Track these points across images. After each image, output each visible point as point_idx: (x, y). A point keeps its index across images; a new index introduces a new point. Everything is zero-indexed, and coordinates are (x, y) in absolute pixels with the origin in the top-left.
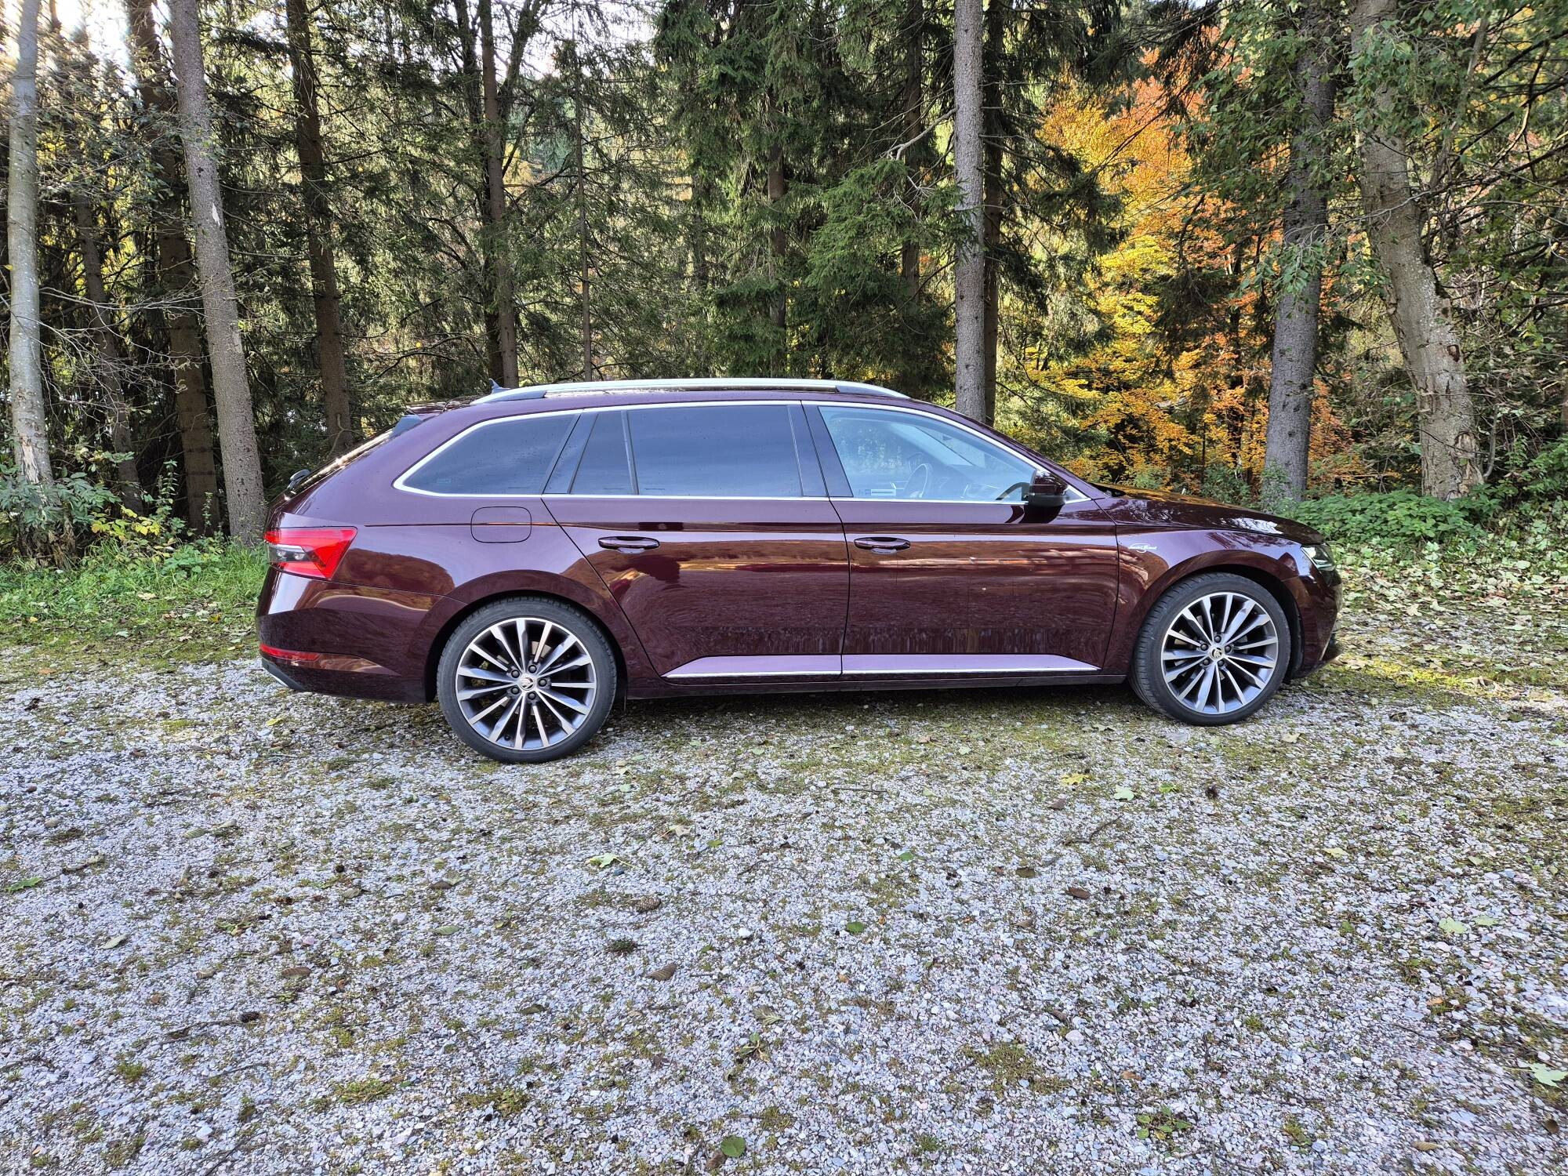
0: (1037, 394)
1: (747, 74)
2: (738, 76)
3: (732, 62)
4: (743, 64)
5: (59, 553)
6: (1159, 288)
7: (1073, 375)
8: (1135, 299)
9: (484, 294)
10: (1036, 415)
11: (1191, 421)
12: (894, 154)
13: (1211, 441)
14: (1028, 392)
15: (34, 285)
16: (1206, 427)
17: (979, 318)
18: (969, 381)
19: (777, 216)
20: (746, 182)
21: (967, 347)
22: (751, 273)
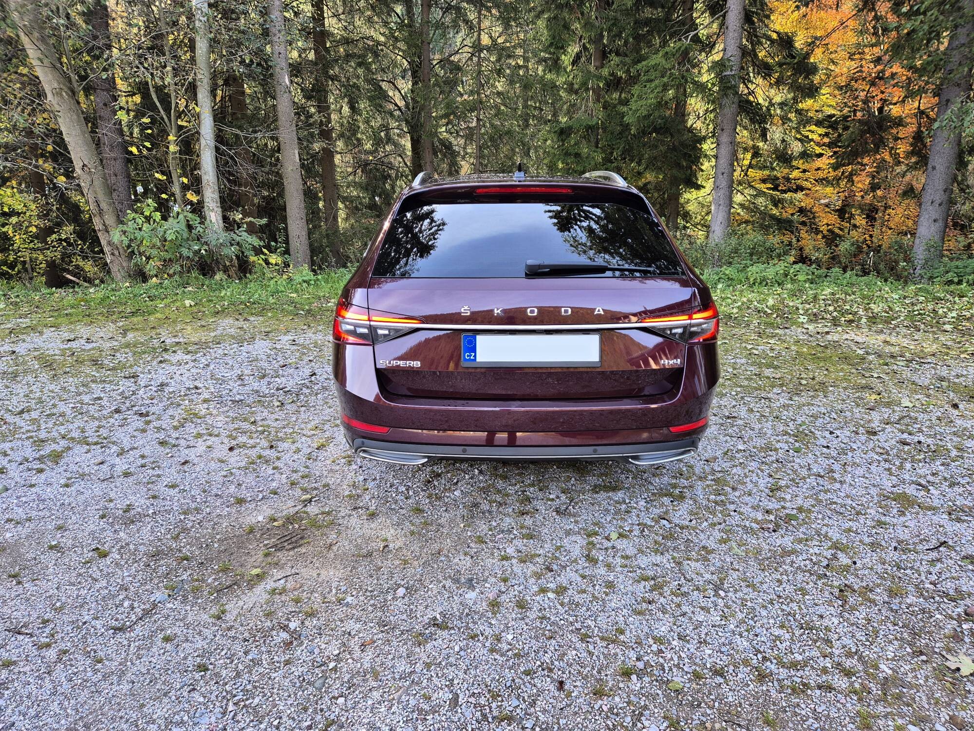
0: (751, 191)
5: (232, 272)
6: (828, 122)
7: (764, 181)
8: (809, 131)
9: (412, 127)
10: (752, 206)
11: (842, 212)
12: (686, 38)
13: (855, 226)
14: (746, 191)
15: (212, 122)
16: (852, 216)
17: (733, 143)
18: (724, 183)
19: (599, 78)
20: (578, 57)
21: (724, 161)
22: (580, 115)
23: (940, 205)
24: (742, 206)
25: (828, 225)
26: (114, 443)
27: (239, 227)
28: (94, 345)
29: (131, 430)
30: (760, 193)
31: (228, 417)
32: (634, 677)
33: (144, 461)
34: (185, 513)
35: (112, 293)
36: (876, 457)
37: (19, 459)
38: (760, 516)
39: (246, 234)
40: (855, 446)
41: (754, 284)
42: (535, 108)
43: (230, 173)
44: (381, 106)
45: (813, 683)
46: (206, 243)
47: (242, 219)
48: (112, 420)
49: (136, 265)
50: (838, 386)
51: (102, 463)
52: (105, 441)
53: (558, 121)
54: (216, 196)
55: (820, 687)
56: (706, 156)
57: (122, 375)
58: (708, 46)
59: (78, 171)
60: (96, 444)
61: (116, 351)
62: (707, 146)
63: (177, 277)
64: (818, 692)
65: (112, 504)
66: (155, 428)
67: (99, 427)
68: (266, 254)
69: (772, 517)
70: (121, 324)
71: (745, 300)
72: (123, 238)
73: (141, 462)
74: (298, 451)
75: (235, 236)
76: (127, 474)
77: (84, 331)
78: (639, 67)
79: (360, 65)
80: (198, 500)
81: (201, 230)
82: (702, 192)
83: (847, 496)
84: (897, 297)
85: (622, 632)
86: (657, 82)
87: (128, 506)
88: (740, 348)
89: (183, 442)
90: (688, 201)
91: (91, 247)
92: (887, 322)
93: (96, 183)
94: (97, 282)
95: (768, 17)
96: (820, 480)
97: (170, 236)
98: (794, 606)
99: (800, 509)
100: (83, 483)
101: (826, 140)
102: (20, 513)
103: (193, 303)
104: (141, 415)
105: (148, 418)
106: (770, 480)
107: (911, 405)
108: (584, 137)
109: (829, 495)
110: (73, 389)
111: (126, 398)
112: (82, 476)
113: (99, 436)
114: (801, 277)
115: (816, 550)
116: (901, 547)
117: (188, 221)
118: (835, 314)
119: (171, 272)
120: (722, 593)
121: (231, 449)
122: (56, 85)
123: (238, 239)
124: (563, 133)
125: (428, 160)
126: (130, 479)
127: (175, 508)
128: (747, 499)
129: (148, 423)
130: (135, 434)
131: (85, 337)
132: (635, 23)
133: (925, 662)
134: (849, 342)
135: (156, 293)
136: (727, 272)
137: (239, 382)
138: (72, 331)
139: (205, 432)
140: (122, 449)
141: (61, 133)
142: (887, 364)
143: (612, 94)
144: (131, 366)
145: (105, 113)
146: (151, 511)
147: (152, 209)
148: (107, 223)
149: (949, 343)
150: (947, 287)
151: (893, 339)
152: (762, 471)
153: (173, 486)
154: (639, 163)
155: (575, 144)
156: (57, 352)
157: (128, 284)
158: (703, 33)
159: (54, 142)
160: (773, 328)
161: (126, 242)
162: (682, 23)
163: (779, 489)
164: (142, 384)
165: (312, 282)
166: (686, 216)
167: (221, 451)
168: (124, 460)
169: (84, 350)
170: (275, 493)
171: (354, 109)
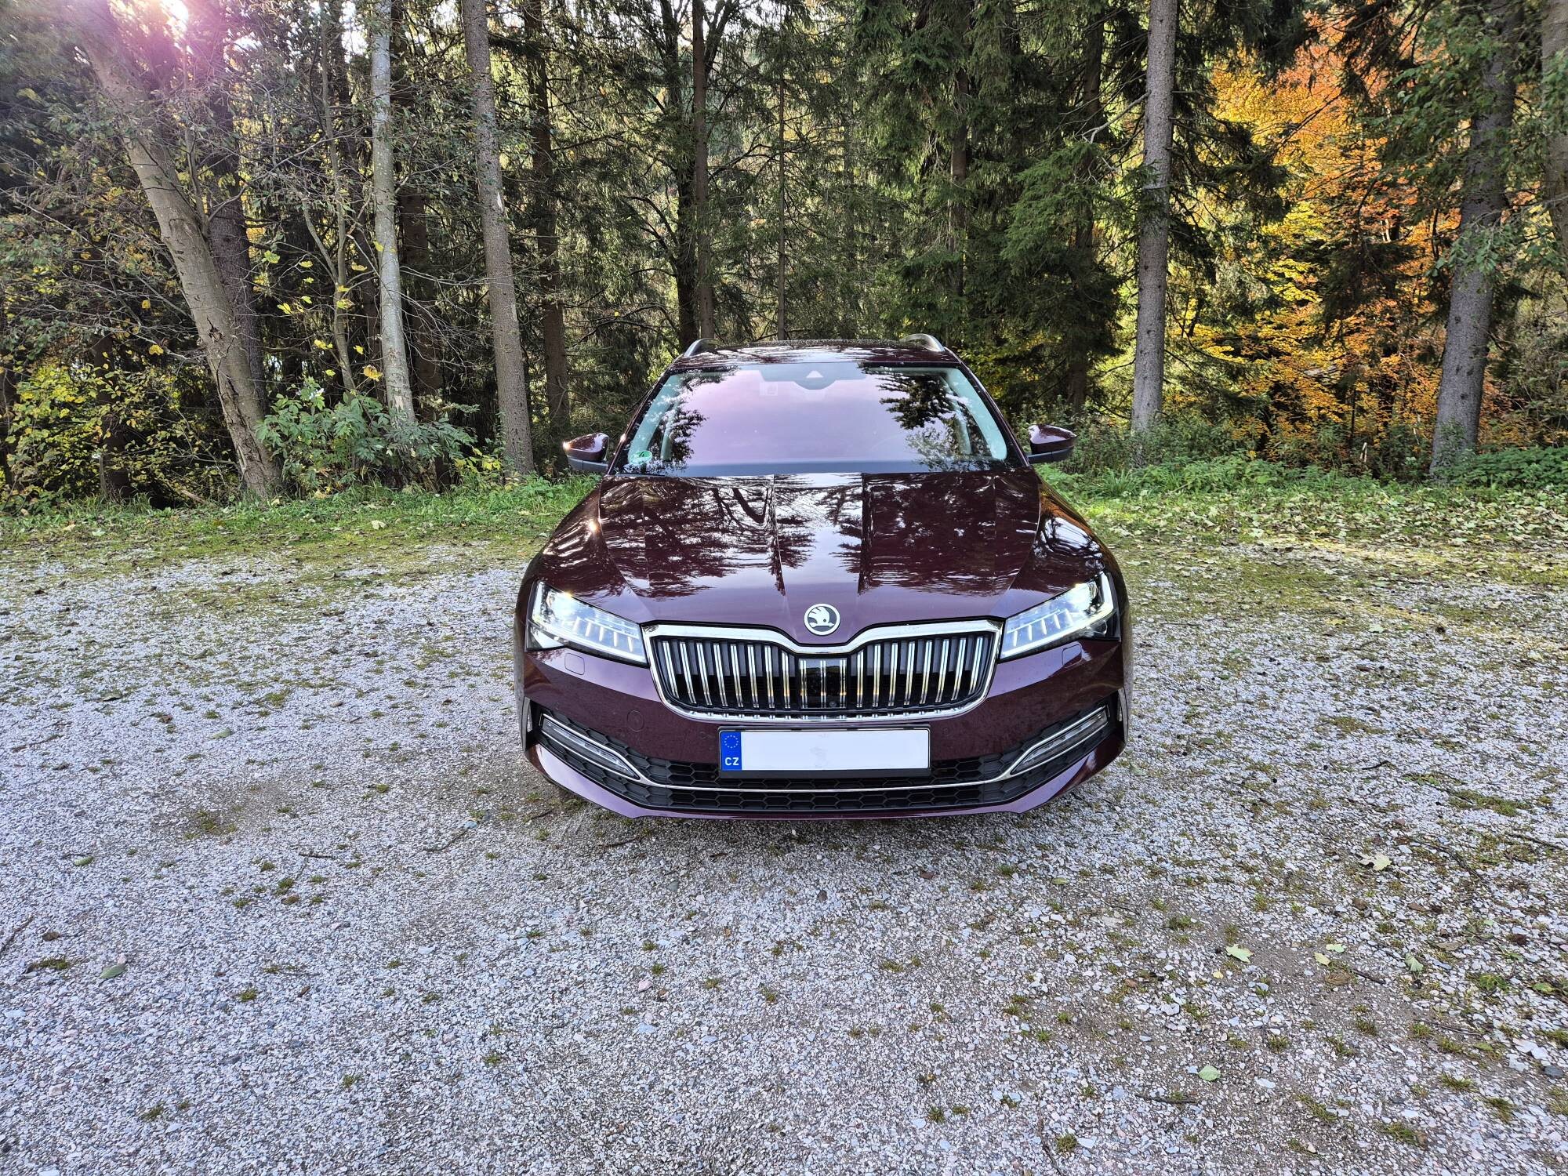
0: (1197, 358)
1: (941, 62)
2: (932, 63)
3: (926, 50)
4: (936, 51)
5: (429, 482)
6: (1312, 253)
7: (1219, 342)
8: (1286, 266)
9: (679, 267)
10: (1197, 380)
11: (1342, 391)
12: (1088, 136)
13: (1362, 410)
14: (1189, 358)
15: (397, 264)
16: (1357, 396)
17: (1162, 287)
18: (1150, 345)
19: (962, 193)
20: (930, 161)
21: (1149, 314)
22: (935, 246)
23: (1469, 374)
24: (1182, 379)
25: (1320, 409)
26: (345, 685)
27: (439, 418)
28: (262, 578)
29: (361, 671)
30: (1211, 360)
32: (1015, 876)
33: (393, 702)
34: (467, 751)
35: (258, 513)
36: (1322, 683)
37: (230, 704)
38: (1169, 741)
39: (449, 426)
40: (1298, 673)
41: (1193, 489)
42: (865, 235)
44: (635, 237)
45: (1209, 878)
46: (393, 440)
47: (442, 405)
48: (330, 662)
49: (289, 473)
50: (1291, 611)
51: (341, 705)
52: (333, 683)
53: (899, 256)
54: (404, 372)
55: (1216, 880)
56: (1124, 306)
57: (319, 612)
58: (1122, 146)
59: (203, 337)
60: (322, 686)
61: (296, 585)
62: (1125, 291)
63: (351, 490)
64: (1215, 885)
65: (372, 744)
66: (392, 668)
67: (317, 669)
68: (478, 456)
69: (1184, 742)
70: (289, 552)
71: (1177, 509)
72: (273, 434)
73: (390, 703)
75: (434, 430)
76: (377, 715)
77: (239, 562)
78: (1020, 176)
79: (603, 177)
81: (385, 422)
82: (1121, 360)
83: (1279, 721)
84: (1396, 504)
85: (1001, 841)
86: (1047, 199)
87: (394, 745)
88: (1165, 569)
89: (435, 682)
90: (1100, 374)
91: (217, 449)
92: (1374, 535)
94: (231, 499)
95: (1212, 101)
96: (1249, 707)
97: (342, 430)
98: (1199, 818)
99: (1219, 734)
100: (325, 724)
101: (1313, 279)
102: (260, 755)
103: (383, 525)
104: (367, 655)
105: (378, 659)
106: (1187, 707)
107: (1381, 630)
108: (942, 280)
109: (1257, 721)
110: (259, 629)
112: (321, 717)
113: (322, 678)
114: (1261, 479)
115: (1233, 771)
116: (1333, 766)
117: (365, 408)
118: (1303, 526)
120: (1118, 809)
122: (175, 215)
123: (439, 433)
124: (911, 274)
125: (706, 316)
126: (384, 720)
127: (453, 746)
128: (1155, 725)
129: (380, 663)
130: (369, 674)
132: (1013, 113)
133: (1338, 861)
134: (1317, 561)
135: (325, 513)
136: (1154, 473)
137: (486, 618)
138: (223, 562)
139: (459, 671)
140: (360, 690)
142: (1362, 586)
143: (981, 215)
144: (326, 602)
146: (424, 750)
148: (244, 412)
149: (1455, 560)
150: (1470, 490)
151: (1378, 554)
152: (1177, 698)
153: (442, 725)
154: (1025, 317)
155: (928, 291)
156: (215, 588)
157: (277, 501)
158: (1115, 126)
160: (1215, 544)
162: (1084, 113)
163: (1197, 715)
164: (352, 621)
165: (551, 494)
166: (1099, 395)
168: (368, 702)
169: (251, 585)
171: (595, 241)
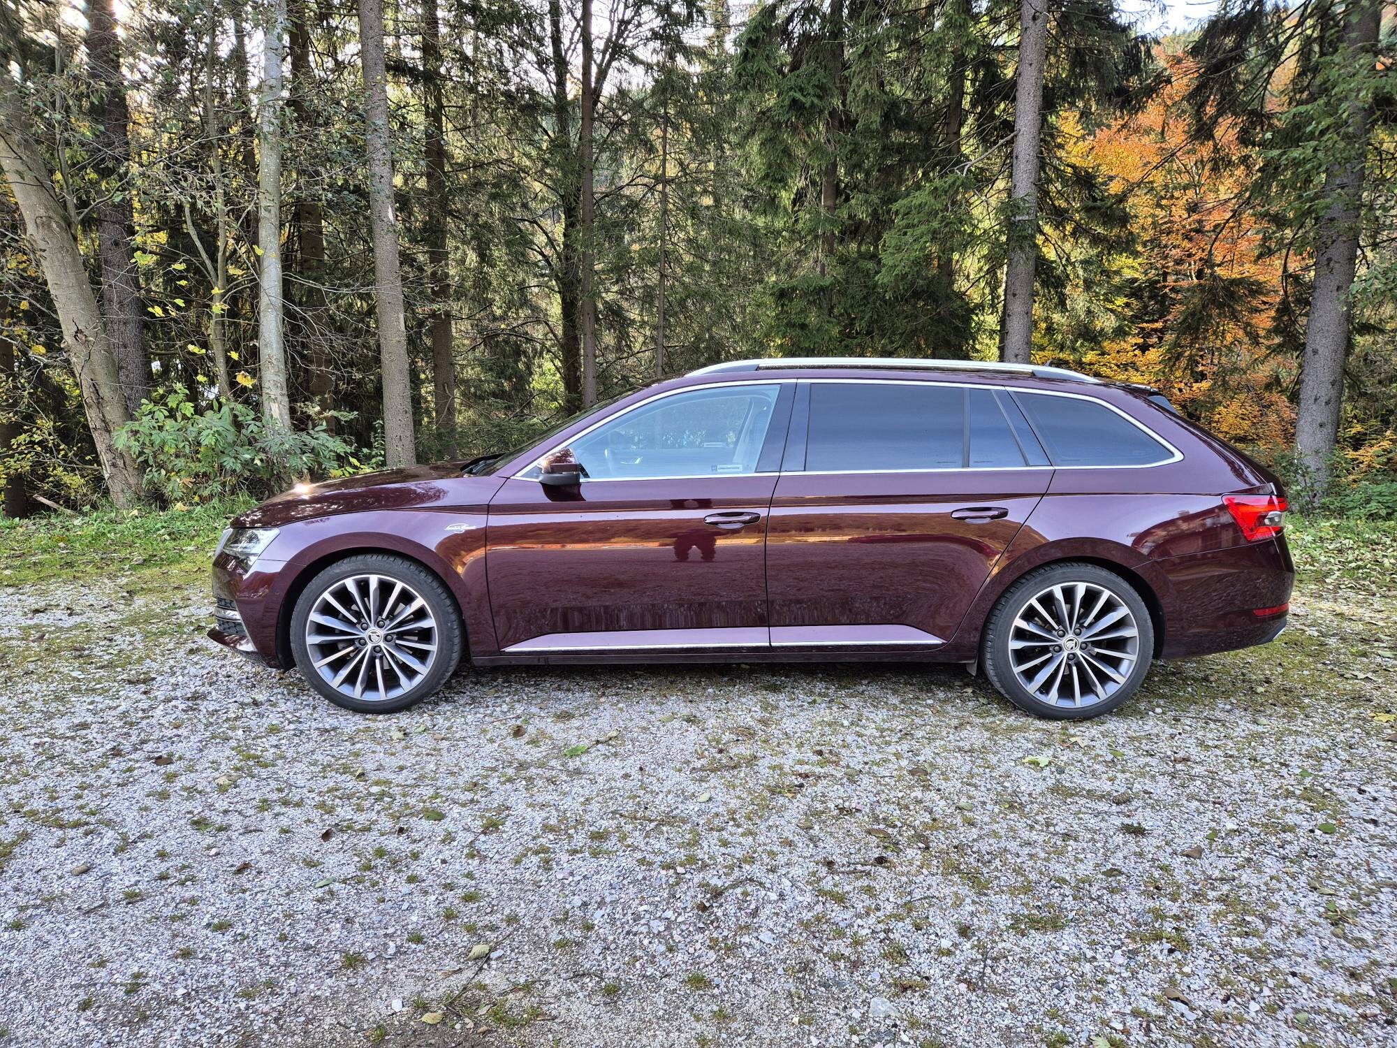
1: (816, 101)
2: (807, 101)
3: (801, 90)
4: (811, 91)
9: (564, 284)
12: (961, 170)
15: (280, 270)
17: (1029, 313)
19: (834, 222)
20: (802, 192)
21: (1016, 339)
22: (807, 271)
23: (1327, 403)
26: (109, 823)
27: (314, 426)
28: (78, 619)
29: (139, 795)
31: (315, 764)
33: (163, 867)
34: (247, 995)
35: (110, 527)
39: (324, 435)
43: (304, 345)
44: (523, 255)
46: (264, 450)
47: (320, 413)
48: (105, 773)
49: (150, 482)
51: (86, 871)
52: (92, 819)
54: (282, 379)
56: (985, 332)
57: (125, 676)
59: (68, 339)
60: (77, 825)
61: (115, 630)
63: (215, 501)
65: (103, 973)
66: (185, 789)
67: (82, 787)
68: (355, 467)
70: (125, 580)
72: (133, 443)
73: (158, 869)
74: (449, 838)
75: (308, 439)
76: (132, 898)
77: (62, 593)
79: (494, 197)
80: (272, 960)
81: (256, 430)
86: (922, 228)
87: (136, 976)
89: (235, 820)
91: (80, 455)
93: (95, 357)
94: (87, 508)
97: (207, 440)
100: (48, 918)
104: (159, 761)
105: (171, 768)
108: (814, 302)
110: (38, 705)
111: (132, 724)
112: (48, 902)
113: (82, 807)
117: (235, 416)
119: (206, 493)
121: (327, 836)
122: (42, 212)
123: (314, 443)
124: (784, 296)
125: (588, 331)
126: (140, 909)
127: (228, 983)
129: (170, 778)
130: (149, 802)
131: (63, 605)
132: (883, 150)
135: (182, 528)
138: (43, 593)
139: (275, 796)
140: (124, 837)
141: (45, 283)
144: (140, 660)
145: (115, 255)
146: (181, 991)
147: (181, 396)
148: (108, 417)
153: (222, 927)
155: (801, 312)
156: (15, 633)
157: (135, 512)
159: (34, 296)
161: (136, 447)
163: (1342, 918)
164: (160, 695)
167: (307, 842)
168: (127, 863)
169: (60, 629)
170: (419, 940)
171: (484, 257)
